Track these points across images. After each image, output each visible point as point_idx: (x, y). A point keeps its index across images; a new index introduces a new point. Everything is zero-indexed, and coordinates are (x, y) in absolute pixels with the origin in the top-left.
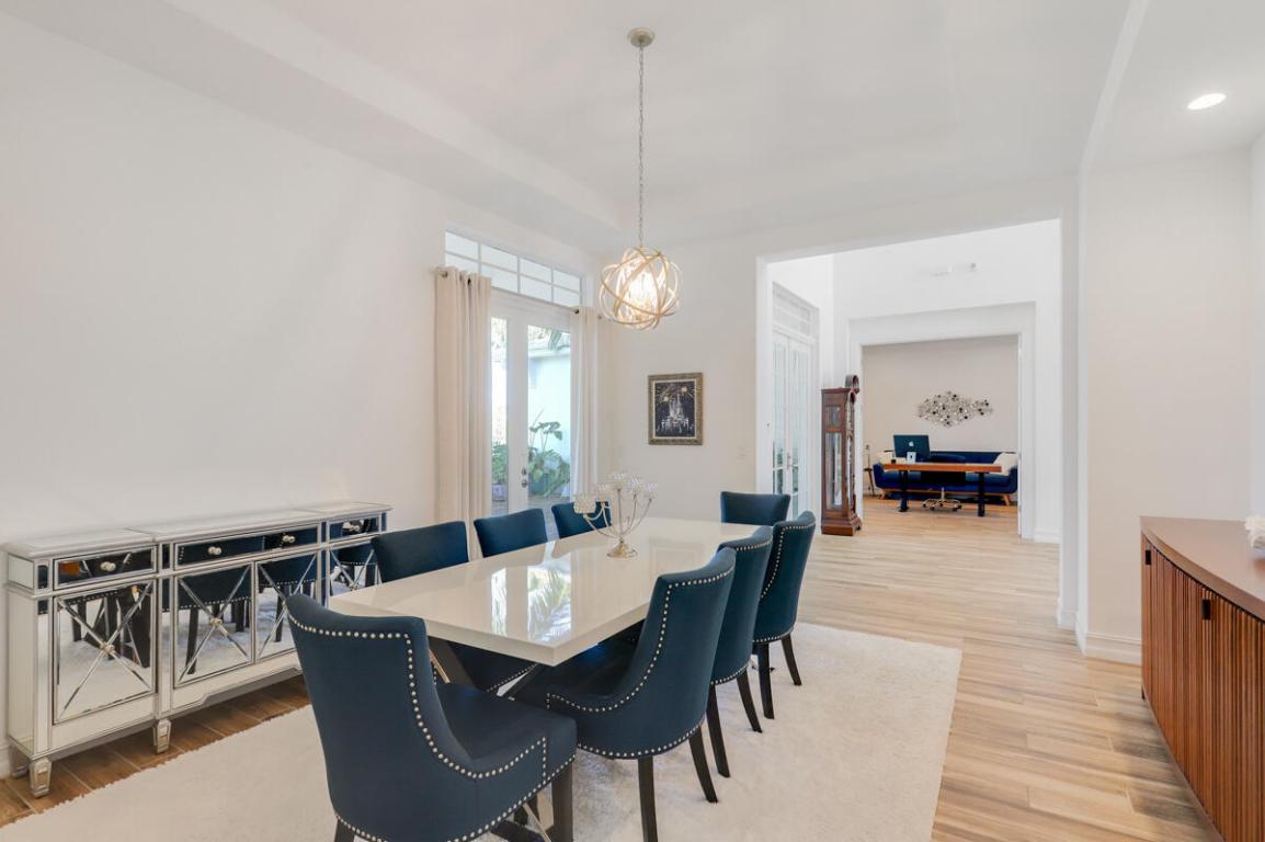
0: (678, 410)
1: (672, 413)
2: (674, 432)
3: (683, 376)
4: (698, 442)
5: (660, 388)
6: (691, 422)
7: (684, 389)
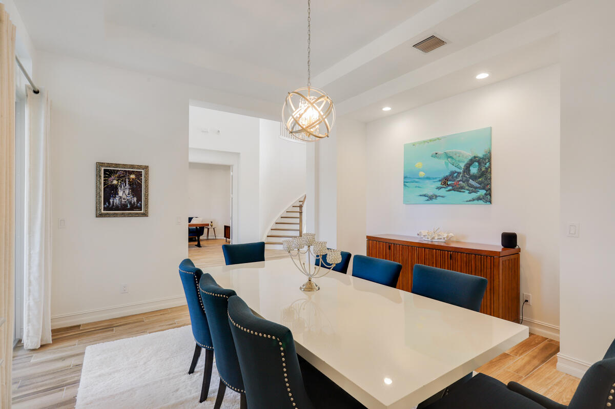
0: (127, 192)
1: (120, 193)
2: (123, 207)
3: (132, 166)
4: (145, 215)
5: (109, 173)
6: (139, 199)
7: (133, 176)
